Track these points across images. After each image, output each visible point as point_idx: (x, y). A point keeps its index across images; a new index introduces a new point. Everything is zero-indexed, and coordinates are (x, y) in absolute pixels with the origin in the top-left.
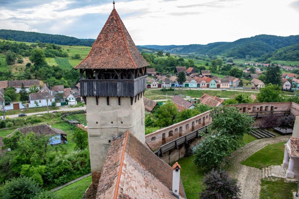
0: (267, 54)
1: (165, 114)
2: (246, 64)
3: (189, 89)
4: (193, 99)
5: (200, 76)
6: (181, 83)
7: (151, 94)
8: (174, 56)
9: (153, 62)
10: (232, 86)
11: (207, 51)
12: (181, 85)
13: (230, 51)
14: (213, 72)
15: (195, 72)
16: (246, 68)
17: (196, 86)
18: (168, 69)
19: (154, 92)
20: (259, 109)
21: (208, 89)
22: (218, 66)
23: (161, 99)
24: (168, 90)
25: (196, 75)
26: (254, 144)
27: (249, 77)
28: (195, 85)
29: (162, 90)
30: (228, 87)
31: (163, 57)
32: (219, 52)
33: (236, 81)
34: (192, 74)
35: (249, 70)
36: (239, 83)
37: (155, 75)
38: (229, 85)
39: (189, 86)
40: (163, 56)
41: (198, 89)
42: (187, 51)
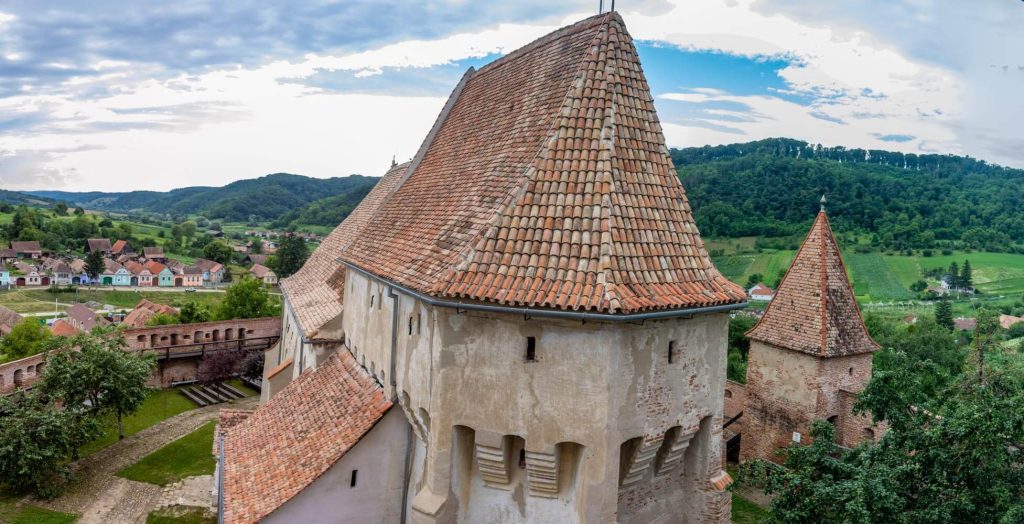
0: (289, 213)
1: (19, 347)
2: (247, 233)
3: (111, 289)
4: (119, 310)
5: (142, 259)
6: (94, 276)
7: (25, 298)
8: (93, 216)
9: (39, 227)
10: (208, 281)
11: (170, 206)
12: (94, 280)
13: (216, 206)
14: (173, 251)
15: (130, 251)
16: (247, 242)
17: (129, 283)
18: (71, 244)
19: (31, 295)
20: (211, 337)
21: (155, 289)
22: (184, 238)
23: (46, 310)
24: (65, 291)
25: (133, 259)
26: (177, 421)
27: (245, 261)
28: (126, 280)
29: (50, 291)
30: (201, 283)
31: (66, 218)
32: (193, 208)
33: (217, 269)
34: (122, 256)
35: (252, 246)
36: (224, 275)
37: (39, 257)
38: (201, 279)
39: (114, 282)
40: (67, 215)
41: (132, 289)
42: (126, 204)
